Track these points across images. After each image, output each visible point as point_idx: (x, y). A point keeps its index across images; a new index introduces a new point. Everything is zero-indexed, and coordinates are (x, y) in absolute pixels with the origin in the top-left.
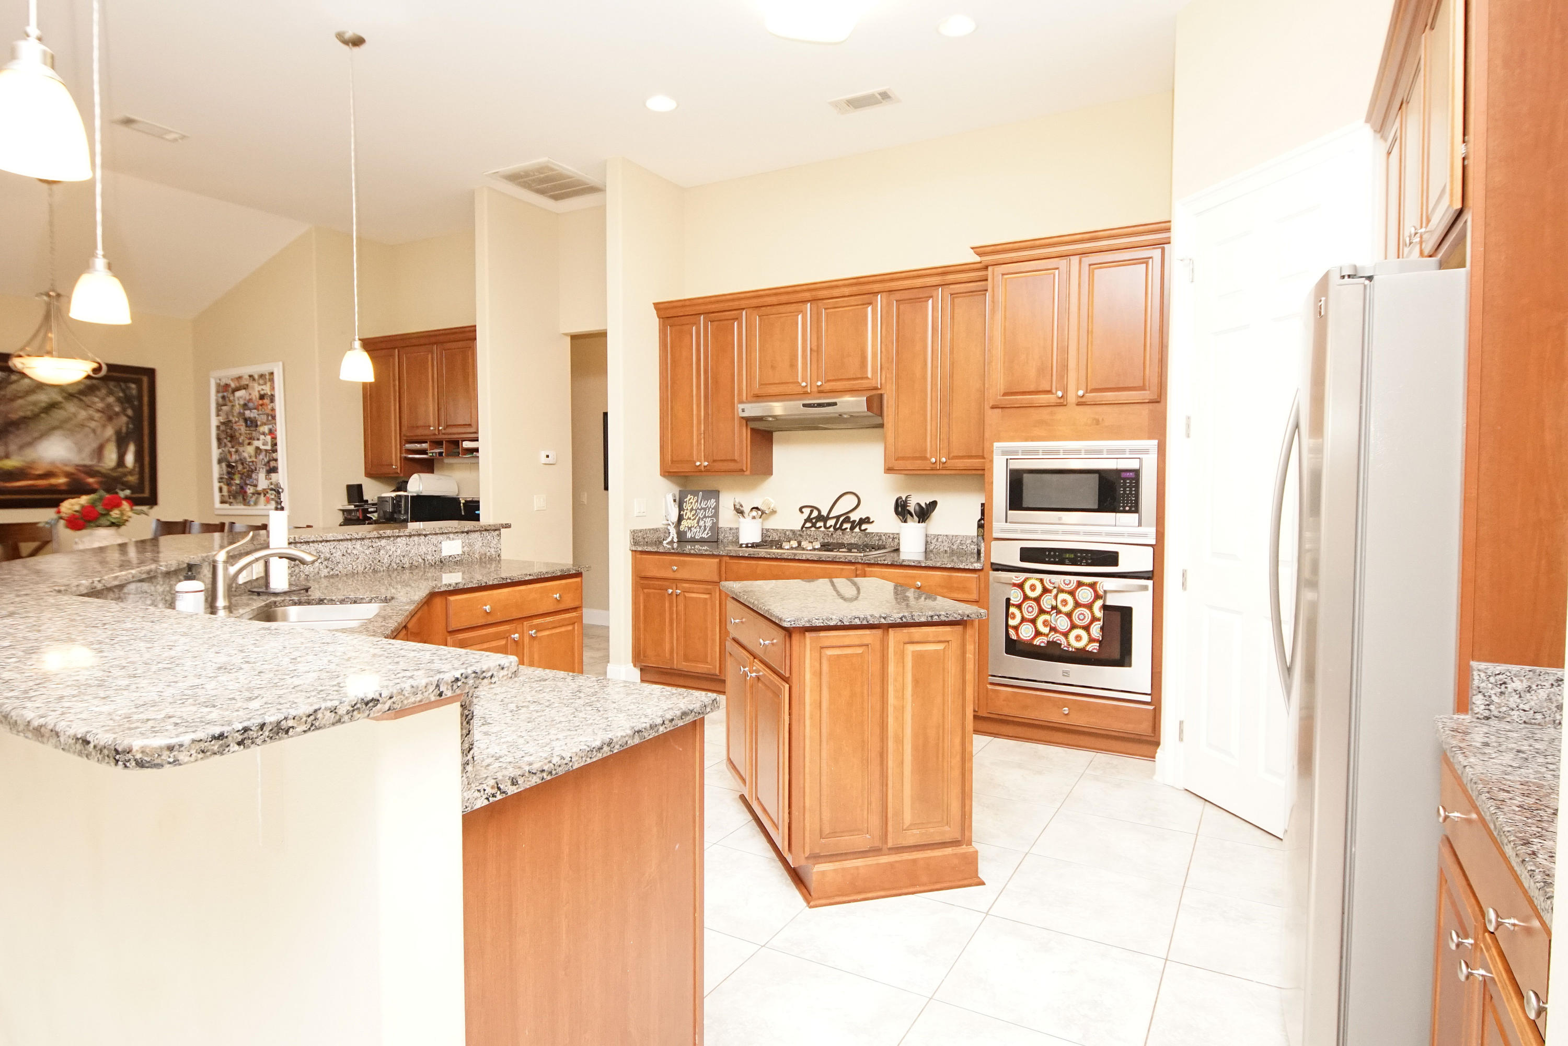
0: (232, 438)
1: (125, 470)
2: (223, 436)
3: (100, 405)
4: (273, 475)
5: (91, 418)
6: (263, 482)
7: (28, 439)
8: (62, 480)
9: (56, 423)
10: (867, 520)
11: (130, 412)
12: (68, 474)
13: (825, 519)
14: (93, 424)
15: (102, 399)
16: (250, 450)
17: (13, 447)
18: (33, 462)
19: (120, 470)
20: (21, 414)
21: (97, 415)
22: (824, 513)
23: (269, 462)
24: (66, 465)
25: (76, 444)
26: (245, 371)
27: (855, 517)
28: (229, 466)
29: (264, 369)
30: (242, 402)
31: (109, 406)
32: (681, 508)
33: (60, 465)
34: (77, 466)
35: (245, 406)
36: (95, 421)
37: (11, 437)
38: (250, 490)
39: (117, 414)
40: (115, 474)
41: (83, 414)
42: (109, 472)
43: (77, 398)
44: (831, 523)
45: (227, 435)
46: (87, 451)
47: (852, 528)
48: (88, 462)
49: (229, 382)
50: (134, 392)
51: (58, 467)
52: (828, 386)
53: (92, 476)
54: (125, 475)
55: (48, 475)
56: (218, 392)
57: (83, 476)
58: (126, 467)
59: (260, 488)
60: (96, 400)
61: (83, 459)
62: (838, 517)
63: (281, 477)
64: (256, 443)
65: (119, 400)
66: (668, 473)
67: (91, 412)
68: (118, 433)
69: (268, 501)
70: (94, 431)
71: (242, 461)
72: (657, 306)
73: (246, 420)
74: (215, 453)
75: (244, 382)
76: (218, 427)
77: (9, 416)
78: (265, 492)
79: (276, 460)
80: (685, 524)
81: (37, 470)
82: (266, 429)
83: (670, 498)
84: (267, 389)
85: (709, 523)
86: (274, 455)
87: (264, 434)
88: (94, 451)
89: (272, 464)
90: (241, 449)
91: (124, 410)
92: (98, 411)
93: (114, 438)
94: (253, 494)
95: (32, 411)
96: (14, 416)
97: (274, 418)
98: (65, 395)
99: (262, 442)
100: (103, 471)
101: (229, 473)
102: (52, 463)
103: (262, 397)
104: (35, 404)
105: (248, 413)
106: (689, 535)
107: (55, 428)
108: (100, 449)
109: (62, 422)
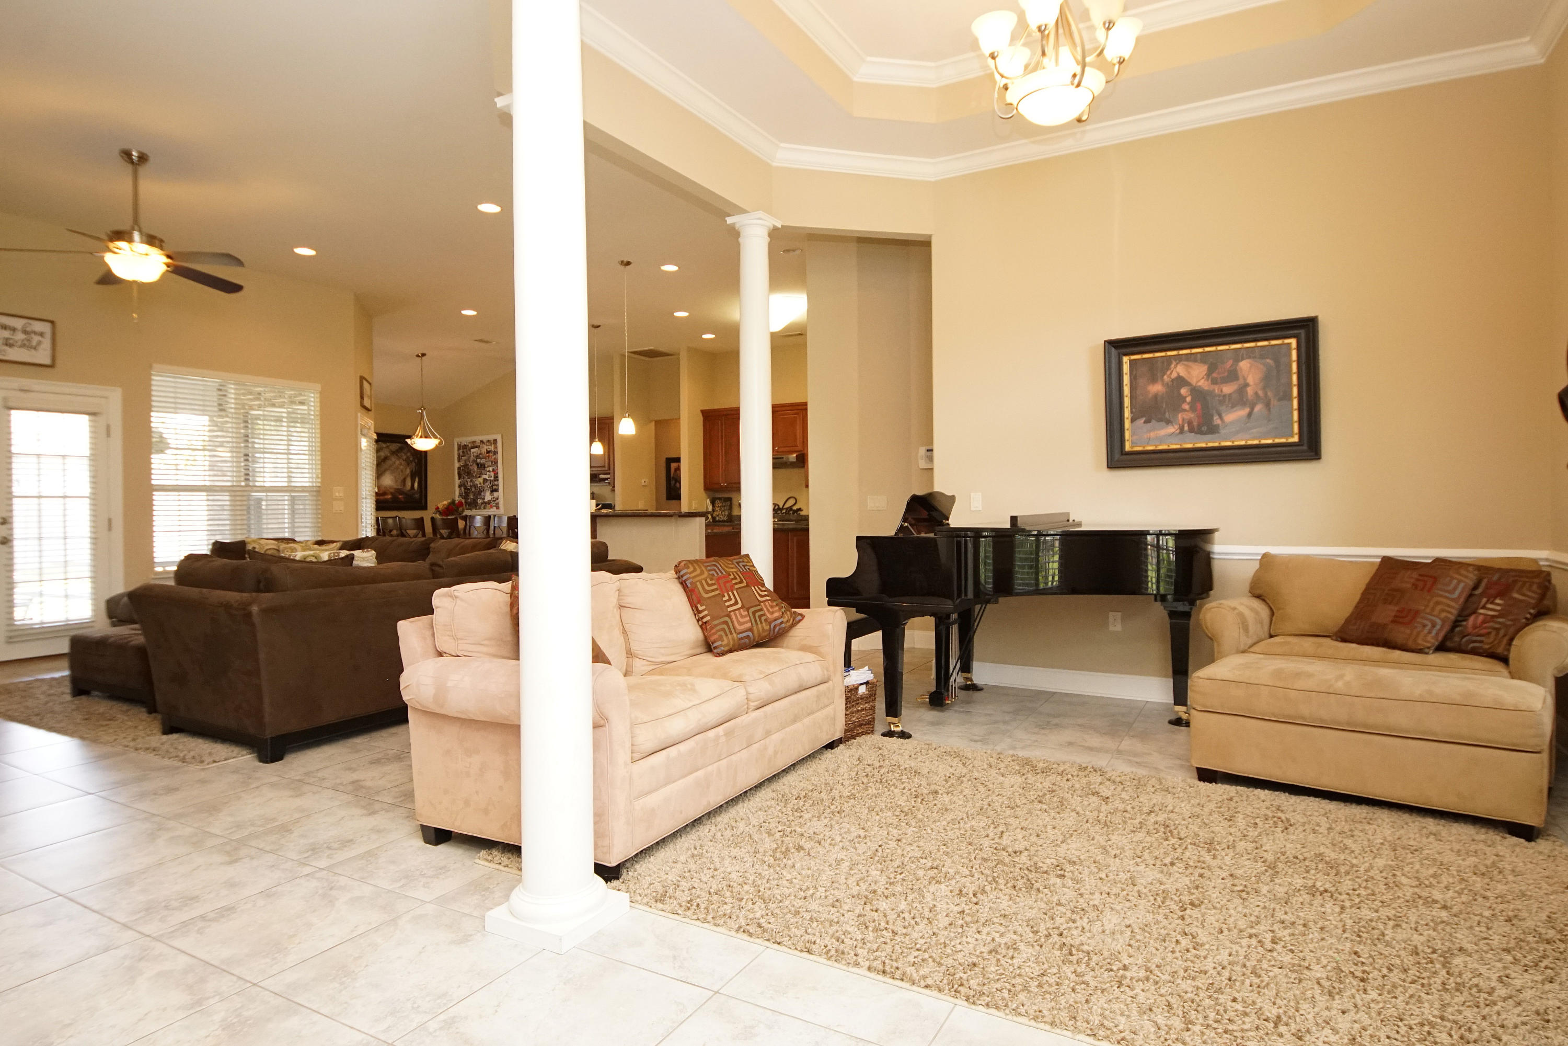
0: (469, 474)
2: (462, 473)
3: (404, 457)
4: (495, 494)
5: (401, 464)
6: (488, 497)
8: (389, 497)
9: (388, 467)
10: (800, 510)
11: (416, 460)
12: (392, 493)
13: (781, 509)
14: (402, 467)
15: (406, 454)
16: (481, 480)
19: (412, 490)
21: (403, 463)
22: (781, 506)
23: (492, 486)
24: (391, 489)
25: (395, 477)
26: (478, 439)
27: (795, 508)
28: (466, 488)
29: (491, 437)
30: (475, 455)
31: (408, 458)
32: (713, 506)
35: (477, 457)
36: (403, 465)
38: (480, 501)
39: (411, 462)
40: (410, 493)
41: (398, 462)
42: (407, 491)
44: (784, 511)
45: (464, 472)
47: (794, 513)
48: (399, 487)
49: (467, 444)
52: (781, 449)
53: (401, 495)
54: (414, 493)
56: (459, 449)
57: (397, 494)
58: (415, 490)
59: (486, 500)
60: (403, 454)
61: (397, 486)
62: (787, 509)
63: (500, 494)
64: (484, 476)
65: (411, 454)
66: (707, 488)
67: (401, 461)
68: (411, 472)
69: (491, 507)
71: (475, 486)
72: (703, 412)
73: (478, 464)
74: (457, 482)
75: (477, 444)
76: (459, 468)
78: (489, 502)
79: (497, 485)
80: (715, 514)
82: (491, 469)
83: (708, 501)
84: (492, 448)
85: (727, 513)
86: (496, 483)
87: (489, 471)
88: (402, 481)
89: (494, 487)
90: (474, 480)
91: (414, 459)
92: (404, 460)
93: (410, 474)
94: (482, 503)
97: (496, 463)
98: (391, 452)
99: (489, 476)
101: (465, 492)
102: (386, 487)
103: (488, 452)
105: (479, 460)
106: (717, 519)
108: (404, 481)
109: (391, 466)
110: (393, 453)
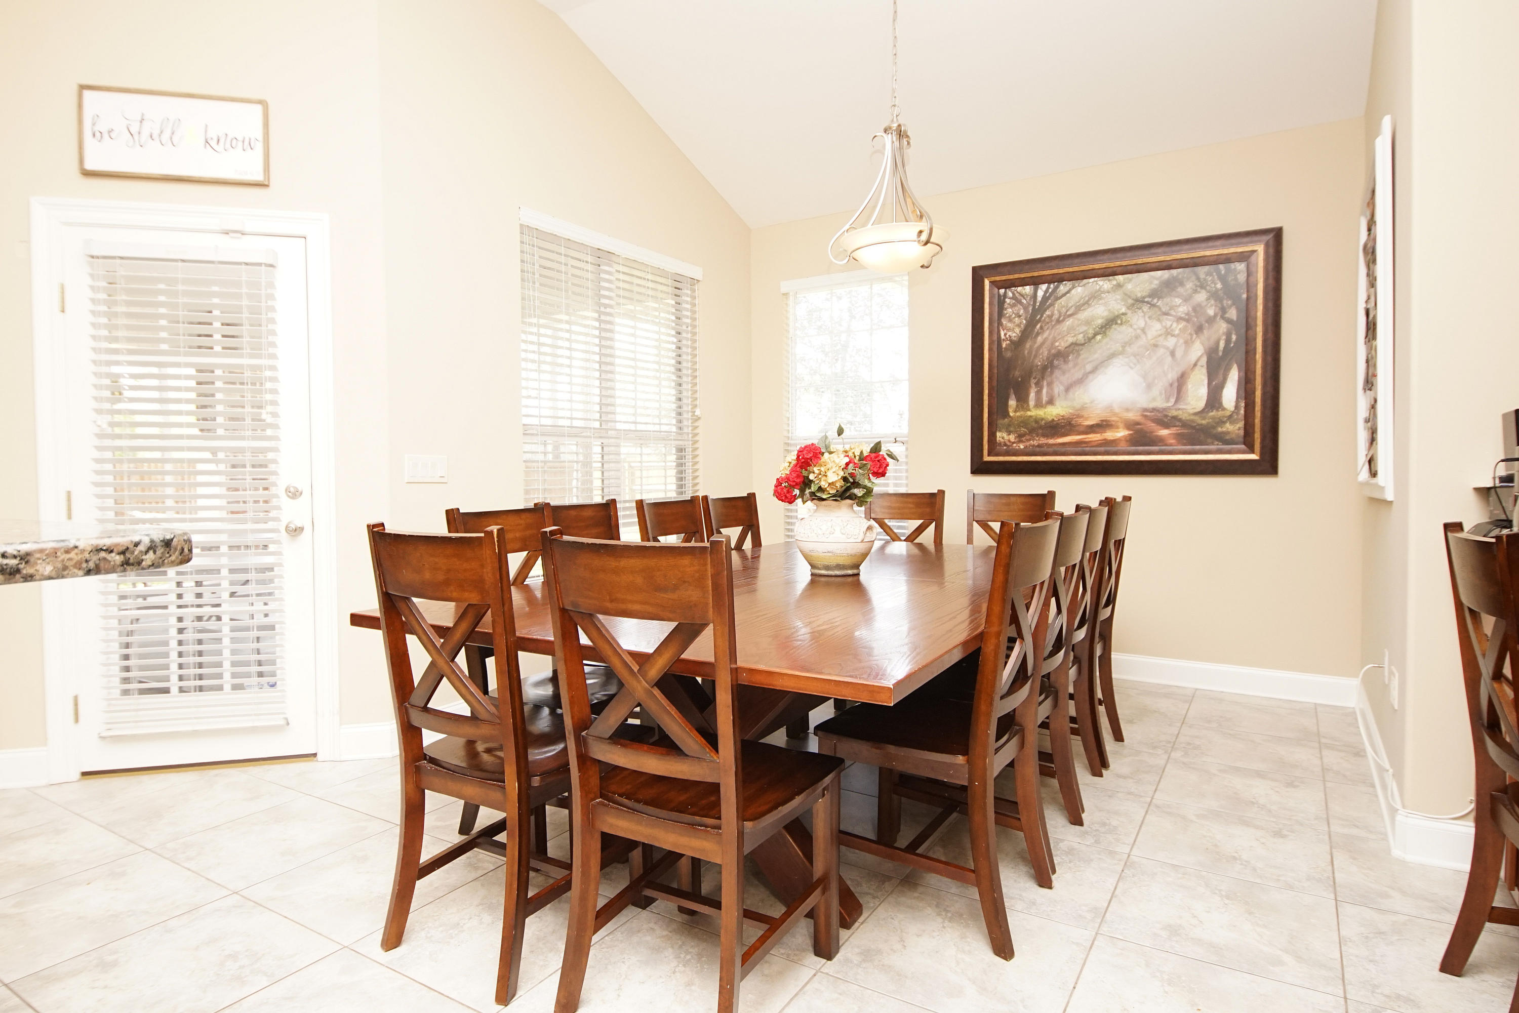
1: (1220, 413)
3: (1183, 310)
5: (1168, 333)
7: (1078, 375)
8: (1121, 433)
9: (1117, 347)
11: (1233, 314)
12: (1129, 425)
14: (1171, 342)
17: (1058, 388)
18: (1083, 408)
19: (1213, 413)
20: (1071, 340)
21: (1177, 327)
24: (1127, 410)
25: (1142, 375)
31: (1198, 309)
33: (1117, 410)
34: (1146, 410)
36: (1173, 336)
37: (1057, 373)
39: (1211, 320)
40: (1204, 422)
41: (1156, 328)
42: (1192, 417)
43: (1148, 303)
46: (1160, 385)
48: (1160, 404)
50: (1242, 278)
51: (1115, 414)
53: (1166, 426)
54: (1221, 422)
55: (1103, 426)
57: (1152, 426)
58: (1224, 409)
60: (1178, 301)
61: (1154, 399)
67: (1168, 322)
68: (1210, 352)
70: (1173, 354)
77: (1057, 344)
81: (1086, 419)
88: (1171, 385)
91: (1224, 310)
92: (1180, 319)
93: (1204, 360)
95: (1084, 332)
96: (1061, 345)
98: (1130, 301)
100: (1184, 416)
102: (1108, 408)
104: (1088, 322)
107: (1113, 356)
108: (1181, 381)
109: (1125, 345)
110: (1138, 302)
